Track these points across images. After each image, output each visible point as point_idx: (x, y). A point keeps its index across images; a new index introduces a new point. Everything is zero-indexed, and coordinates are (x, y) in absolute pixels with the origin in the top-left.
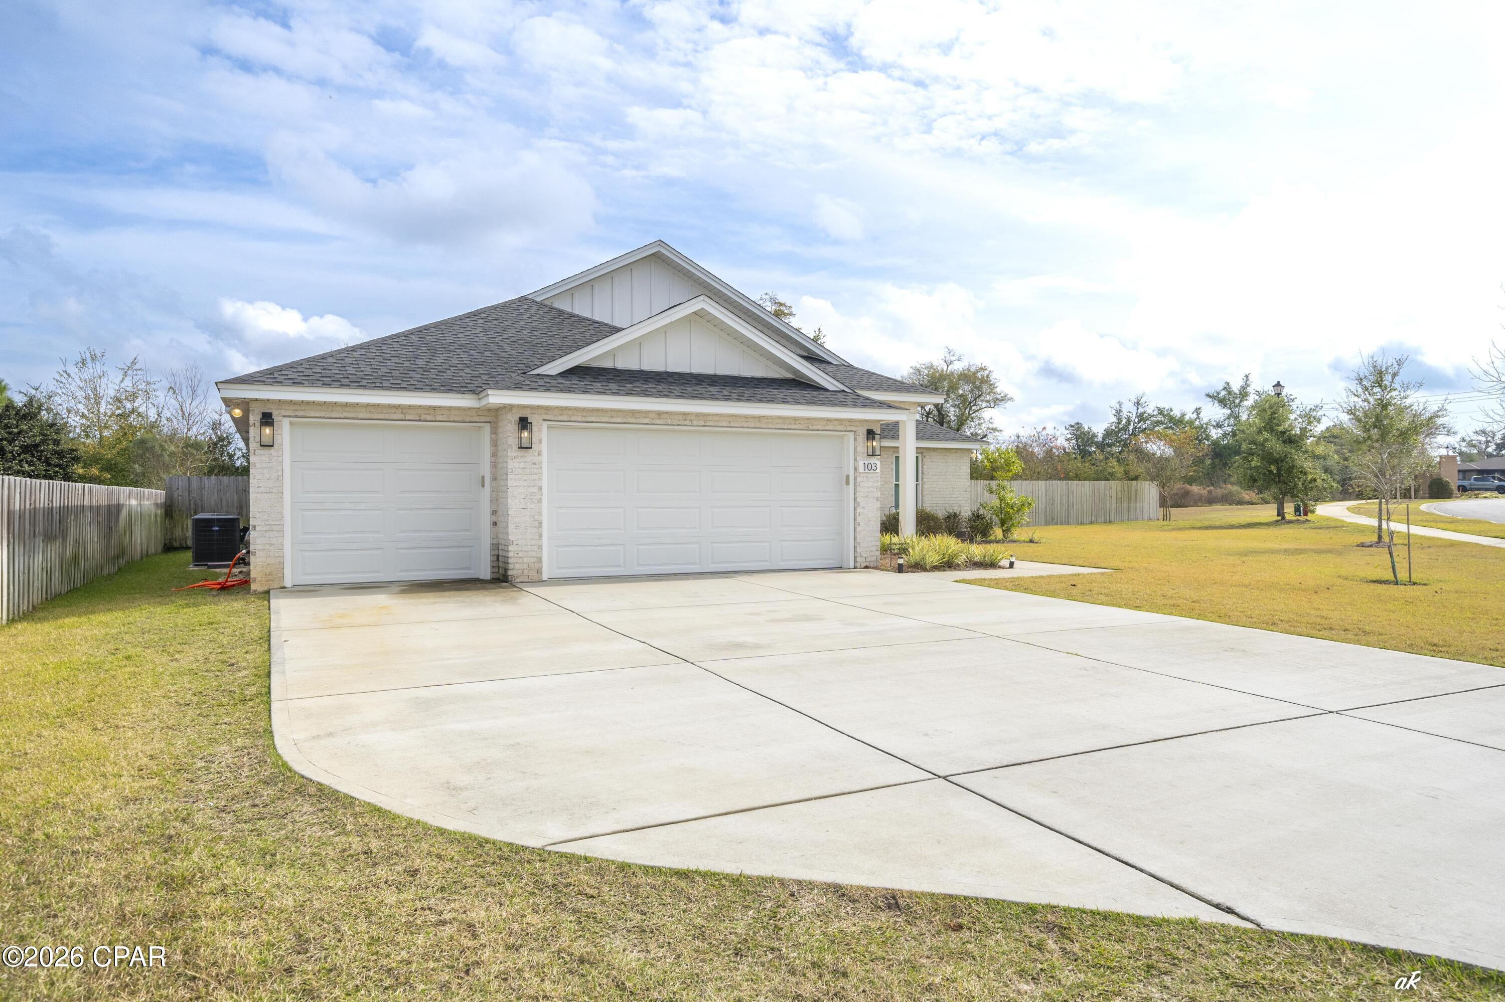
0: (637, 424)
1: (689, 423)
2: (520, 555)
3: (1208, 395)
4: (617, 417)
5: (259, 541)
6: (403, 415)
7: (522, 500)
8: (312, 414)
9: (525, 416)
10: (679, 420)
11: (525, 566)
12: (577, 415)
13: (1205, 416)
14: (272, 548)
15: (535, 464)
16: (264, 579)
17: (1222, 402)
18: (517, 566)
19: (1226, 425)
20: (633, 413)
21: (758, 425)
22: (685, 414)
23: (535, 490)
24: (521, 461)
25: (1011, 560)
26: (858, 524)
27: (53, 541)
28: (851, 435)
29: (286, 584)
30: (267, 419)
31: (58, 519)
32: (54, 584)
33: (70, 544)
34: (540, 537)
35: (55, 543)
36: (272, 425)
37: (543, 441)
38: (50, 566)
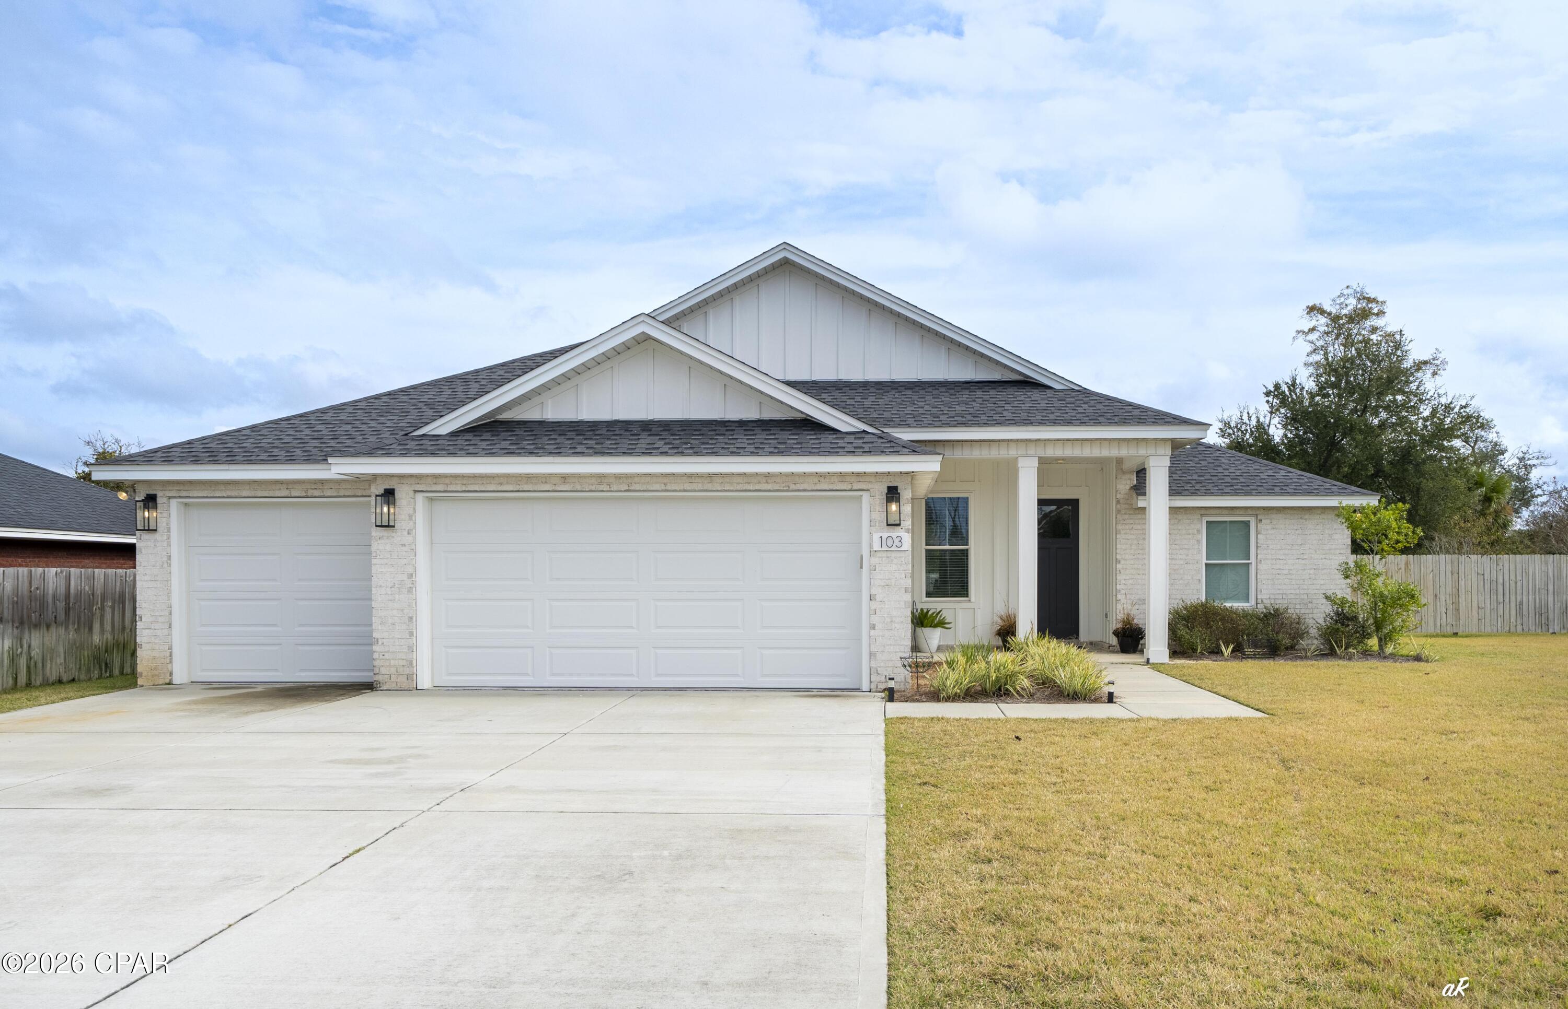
0: (535, 491)
1: (606, 488)
2: (387, 656)
4: (507, 483)
5: (146, 632)
6: (288, 492)
7: (389, 590)
8: (196, 494)
9: (391, 487)
10: (592, 484)
11: (393, 670)
12: (457, 484)
14: (157, 641)
15: (404, 545)
16: (149, 674)
18: (383, 670)
20: (529, 477)
21: (709, 487)
22: (601, 477)
23: (405, 577)
24: (381, 543)
25: (1111, 689)
26: (873, 627)
27: (48, 627)
28: (865, 496)
29: (177, 680)
30: (151, 501)
31: (61, 605)
32: (53, 670)
33: (102, 630)
34: (411, 634)
35: (53, 629)
36: (155, 508)
37: (410, 517)
38: (36, 652)
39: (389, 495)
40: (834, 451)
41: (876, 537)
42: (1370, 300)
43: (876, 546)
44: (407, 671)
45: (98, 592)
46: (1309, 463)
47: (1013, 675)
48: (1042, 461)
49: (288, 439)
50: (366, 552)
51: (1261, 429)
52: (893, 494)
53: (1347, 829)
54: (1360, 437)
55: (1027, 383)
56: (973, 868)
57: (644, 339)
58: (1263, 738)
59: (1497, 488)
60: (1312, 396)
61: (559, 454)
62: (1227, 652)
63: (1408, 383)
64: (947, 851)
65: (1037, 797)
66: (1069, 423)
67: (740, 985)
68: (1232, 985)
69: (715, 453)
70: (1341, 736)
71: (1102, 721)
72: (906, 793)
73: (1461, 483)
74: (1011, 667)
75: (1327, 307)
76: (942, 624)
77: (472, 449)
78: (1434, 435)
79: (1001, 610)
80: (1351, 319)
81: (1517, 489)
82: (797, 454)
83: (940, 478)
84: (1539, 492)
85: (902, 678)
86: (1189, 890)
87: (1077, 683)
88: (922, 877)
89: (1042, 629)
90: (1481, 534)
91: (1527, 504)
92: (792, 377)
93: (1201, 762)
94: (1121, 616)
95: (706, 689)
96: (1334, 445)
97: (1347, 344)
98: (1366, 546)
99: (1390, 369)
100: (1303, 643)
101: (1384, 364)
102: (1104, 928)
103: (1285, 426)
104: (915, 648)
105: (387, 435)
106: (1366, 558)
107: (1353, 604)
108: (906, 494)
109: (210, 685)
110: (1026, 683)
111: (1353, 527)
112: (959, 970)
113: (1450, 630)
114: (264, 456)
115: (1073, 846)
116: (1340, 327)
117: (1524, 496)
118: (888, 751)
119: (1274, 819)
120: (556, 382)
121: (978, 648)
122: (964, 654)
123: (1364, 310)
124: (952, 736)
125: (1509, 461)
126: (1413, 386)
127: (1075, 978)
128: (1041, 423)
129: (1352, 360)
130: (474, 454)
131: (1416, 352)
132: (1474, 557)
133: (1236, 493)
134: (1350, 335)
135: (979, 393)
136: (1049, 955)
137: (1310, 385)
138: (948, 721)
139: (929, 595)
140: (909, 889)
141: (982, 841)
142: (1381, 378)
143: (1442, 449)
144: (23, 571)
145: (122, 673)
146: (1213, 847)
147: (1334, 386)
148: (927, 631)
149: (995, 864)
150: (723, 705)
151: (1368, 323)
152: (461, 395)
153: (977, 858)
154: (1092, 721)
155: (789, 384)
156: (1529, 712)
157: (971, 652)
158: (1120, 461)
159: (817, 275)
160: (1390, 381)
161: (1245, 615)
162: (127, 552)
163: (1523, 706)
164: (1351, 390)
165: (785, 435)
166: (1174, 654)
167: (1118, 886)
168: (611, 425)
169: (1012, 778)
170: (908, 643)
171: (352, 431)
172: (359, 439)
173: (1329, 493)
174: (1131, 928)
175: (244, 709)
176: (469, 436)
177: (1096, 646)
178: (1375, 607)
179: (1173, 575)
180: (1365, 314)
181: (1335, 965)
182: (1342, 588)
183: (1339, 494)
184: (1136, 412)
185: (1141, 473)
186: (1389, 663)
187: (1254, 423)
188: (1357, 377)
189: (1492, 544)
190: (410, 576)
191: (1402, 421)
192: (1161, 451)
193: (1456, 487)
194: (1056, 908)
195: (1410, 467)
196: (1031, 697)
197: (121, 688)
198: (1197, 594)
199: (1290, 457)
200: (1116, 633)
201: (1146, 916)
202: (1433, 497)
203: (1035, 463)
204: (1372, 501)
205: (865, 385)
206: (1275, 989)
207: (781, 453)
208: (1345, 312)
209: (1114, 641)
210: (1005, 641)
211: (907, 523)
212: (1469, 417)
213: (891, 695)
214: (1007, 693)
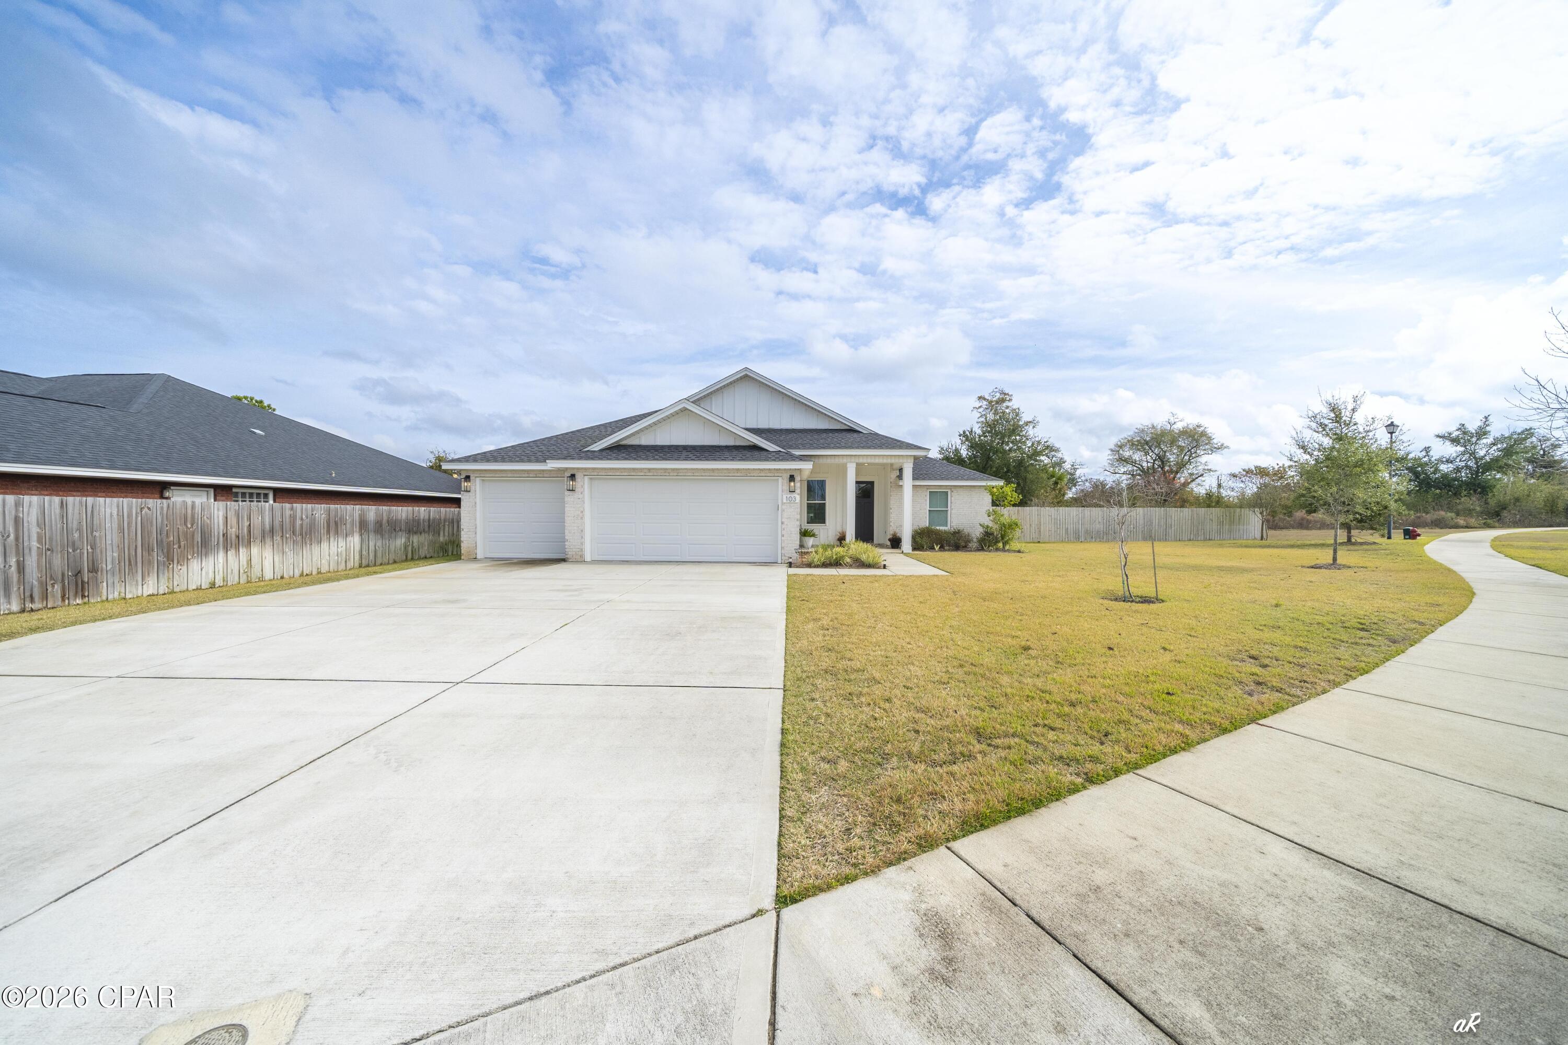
0: (637, 476)
1: (668, 474)
2: (571, 547)
3: (1438, 436)
4: (625, 472)
5: (465, 536)
6: (528, 475)
7: (572, 518)
8: (488, 475)
9: (574, 474)
10: (662, 473)
11: (574, 553)
12: (603, 473)
13: (1435, 454)
14: (470, 540)
15: (579, 499)
16: (466, 554)
17: (1455, 441)
18: (570, 554)
19: (1458, 460)
20: (634, 469)
21: (713, 474)
22: (666, 469)
23: (579, 512)
24: (569, 498)
25: (885, 563)
26: (783, 536)
27: (421, 533)
28: (780, 478)
29: (479, 557)
30: (468, 478)
31: (426, 524)
32: (423, 552)
33: (444, 535)
34: (582, 537)
35: (423, 534)
36: (470, 481)
37: (582, 486)
38: (415, 544)
39: (573, 477)
40: (767, 459)
41: (784, 497)
42: (1005, 394)
43: (785, 501)
44: (580, 553)
45: (443, 518)
46: (978, 466)
47: (843, 557)
48: (858, 464)
49: (528, 452)
50: (563, 502)
51: (957, 451)
52: (792, 478)
53: (975, 618)
54: (1000, 455)
55: (851, 430)
56: (821, 632)
57: (685, 410)
58: (947, 583)
59: (1060, 478)
60: (980, 436)
61: (647, 459)
62: (937, 548)
63: (1021, 431)
64: (811, 626)
65: (850, 606)
66: (869, 448)
67: (725, 673)
68: (919, 673)
69: (715, 460)
70: (980, 582)
71: (880, 576)
72: (795, 604)
73: (1045, 476)
74: (842, 553)
75: (987, 397)
76: (814, 535)
77: (609, 457)
78: (1033, 455)
79: (839, 529)
80: (997, 402)
81: (1070, 479)
82: (751, 460)
83: (812, 471)
84: (1079, 480)
85: (795, 557)
86: (908, 640)
87: (871, 560)
88: (800, 635)
89: (857, 538)
90: (1053, 498)
91: (1075, 485)
92: (748, 427)
93: (919, 592)
94: (892, 532)
95: (711, 562)
96: (989, 458)
97: (995, 414)
98: (998, 503)
99: (1014, 425)
100: (970, 545)
101: (1012, 423)
102: (872, 653)
103: (967, 450)
104: (802, 546)
105: (571, 450)
106: (998, 508)
107: (991, 528)
108: (798, 478)
109: (493, 559)
110: (848, 560)
111: (992, 494)
112: (813, 668)
113: (1036, 541)
114: (518, 459)
115: (863, 624)
116: (993, 406)
117: (1073, 482)
118: (788, 587)
119: (946, 614)
120: (646, 428)
121: (829, 546)
122: (823, 548)
123: (1003, 398)
124: (816, 582)
125: (1067, 466)
126: (1024, 433)
127: (858, 671)
128: (857, 448)
129: (997, 421)
130: (610, 459)
131: (1025, 418)
132: (1047, 508)
133: (942, 479)
134: (996, 410)
135: (831, 434)
136: (849, 663)
137: (979, 431)
138: (814, 575)
139: (808, 523)
140: (794, 640)
141: (825, 622)
142: (1009, 429)
143: (1036, 460)
144: (410, 508)
145: (452, 554)
146: (919, 624)
147: (989, 432)
148: (807, 539)
149: (830, 631)
150: (718, 569)
151: (1004, 405)
152: (604, 433)
153: (823, 628)
154: (876, 576)
155: (747, 429)
156: (1061, 573)
157: (826, 547)
158: (892, 465)
159: (760, 382)
160: (1014, 430)
161: (945, 532)
162: (457, 502)
163: (1059, 571)
164: (997, 434)
165: (745, 452)
166: (914, 549)
167: (880, 638)
168: (670, 447)
169: (839, 598)
170: (798, 542)
171: (556, 449)
172: (559, 452)
173: (982, 479)
174: (883, 653)
175: (510, 569)
176: (608, 451)
177: (881, 546)
178: (1001, 529)
179: (914, 515)
180: (1002, 401)
181: (961, 666)
182: (988, 521)
183: (987, 480)
184: (898, 443)
185: (901, 470)
186: (1007, 554)
187: (954, 448)
188: (999, 428)
189: (1058, 503)
190: (582, 512)
191: (1019, 448)
192: (909, 461)
193: (1042, 478)
194: (853, 646)
195: (1022, 468)
196: (851, 566)
197: (453, 560)
198: (925, 523)
199: (970, 464)
200: (890, 540)
201: (889, 649)
202: (1032, 482)
203: (854, 465)
204: (1001, 483)
205: (781, 430)
206: (936, 674)
207: (743, 460)
208: (994, 399)
209: (889, 543)
210: (841, 543)
211: (798, 491)
212: (1048, 446)
213: (790, 565)
214: (840, 564)
